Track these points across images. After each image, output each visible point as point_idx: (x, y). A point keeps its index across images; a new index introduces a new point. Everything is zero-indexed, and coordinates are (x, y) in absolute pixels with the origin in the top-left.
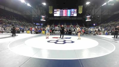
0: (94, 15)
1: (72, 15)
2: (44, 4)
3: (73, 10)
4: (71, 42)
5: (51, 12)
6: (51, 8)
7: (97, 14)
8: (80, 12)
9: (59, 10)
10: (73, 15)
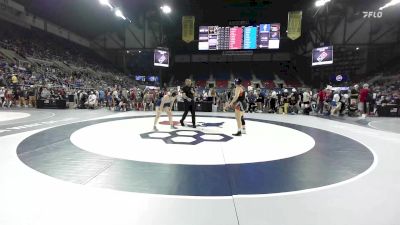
0: (345, 43)
1: (261, 46)
2: (166, 10)
3: (265, 28)
4: (222, 137)
5: (188, 38)
6: (189, 21)
7: (352, 41)
8: (294, 34)
9: (217, 28)
10: (267, 43)
